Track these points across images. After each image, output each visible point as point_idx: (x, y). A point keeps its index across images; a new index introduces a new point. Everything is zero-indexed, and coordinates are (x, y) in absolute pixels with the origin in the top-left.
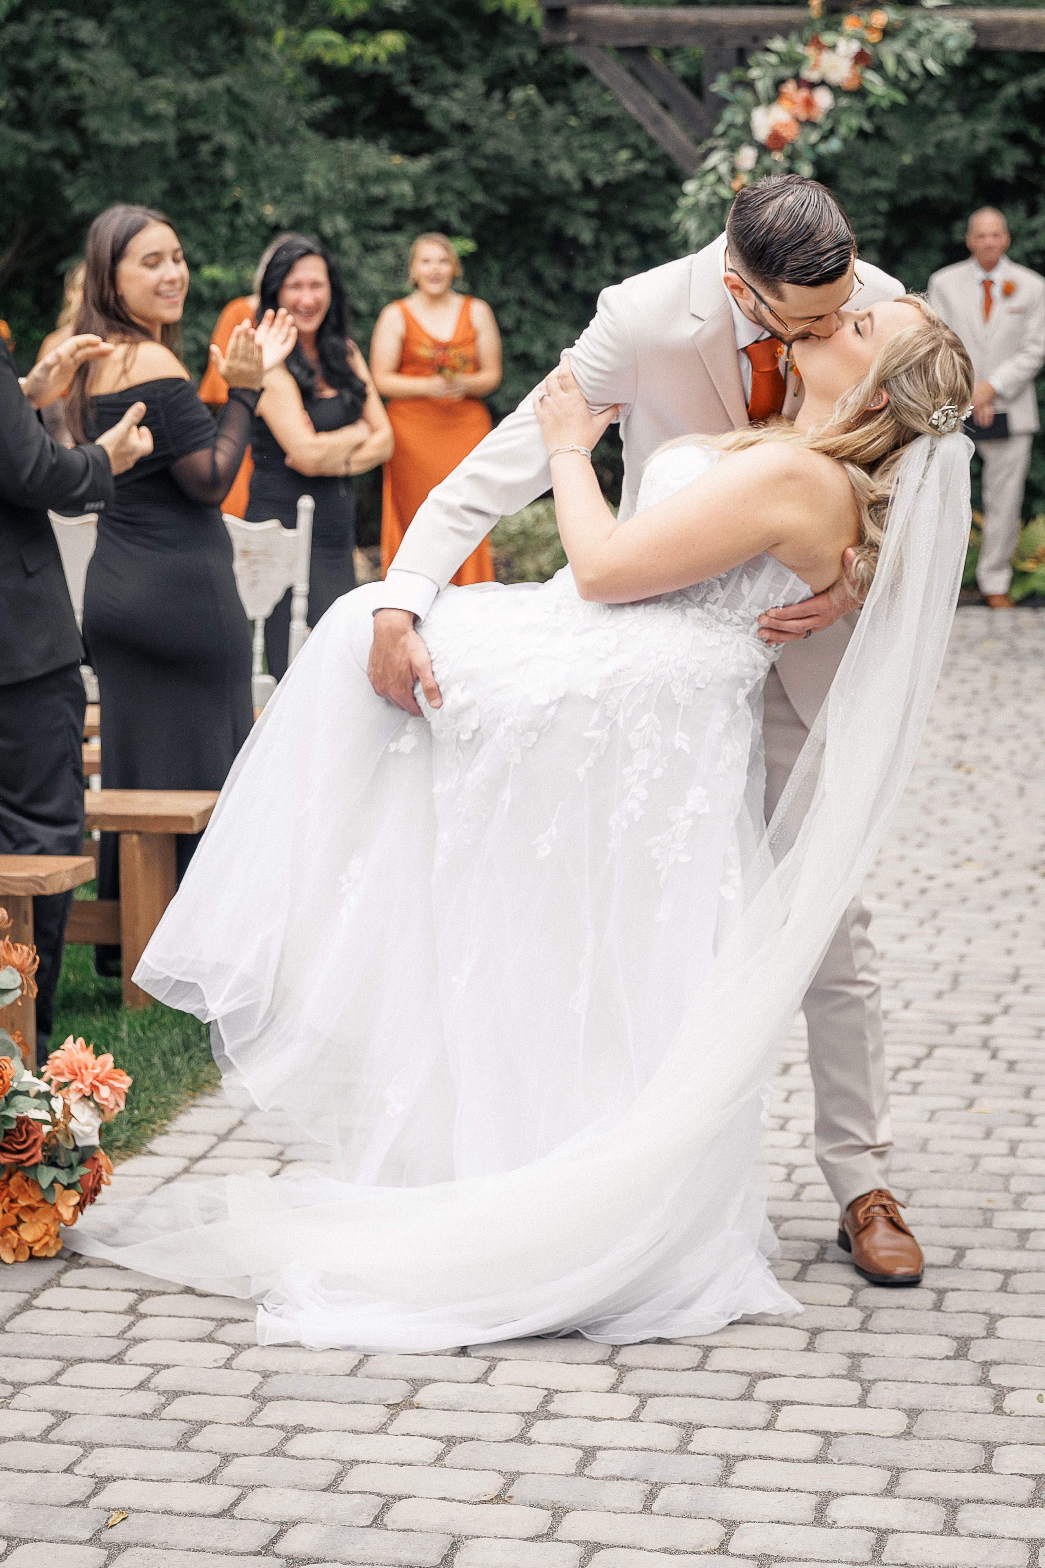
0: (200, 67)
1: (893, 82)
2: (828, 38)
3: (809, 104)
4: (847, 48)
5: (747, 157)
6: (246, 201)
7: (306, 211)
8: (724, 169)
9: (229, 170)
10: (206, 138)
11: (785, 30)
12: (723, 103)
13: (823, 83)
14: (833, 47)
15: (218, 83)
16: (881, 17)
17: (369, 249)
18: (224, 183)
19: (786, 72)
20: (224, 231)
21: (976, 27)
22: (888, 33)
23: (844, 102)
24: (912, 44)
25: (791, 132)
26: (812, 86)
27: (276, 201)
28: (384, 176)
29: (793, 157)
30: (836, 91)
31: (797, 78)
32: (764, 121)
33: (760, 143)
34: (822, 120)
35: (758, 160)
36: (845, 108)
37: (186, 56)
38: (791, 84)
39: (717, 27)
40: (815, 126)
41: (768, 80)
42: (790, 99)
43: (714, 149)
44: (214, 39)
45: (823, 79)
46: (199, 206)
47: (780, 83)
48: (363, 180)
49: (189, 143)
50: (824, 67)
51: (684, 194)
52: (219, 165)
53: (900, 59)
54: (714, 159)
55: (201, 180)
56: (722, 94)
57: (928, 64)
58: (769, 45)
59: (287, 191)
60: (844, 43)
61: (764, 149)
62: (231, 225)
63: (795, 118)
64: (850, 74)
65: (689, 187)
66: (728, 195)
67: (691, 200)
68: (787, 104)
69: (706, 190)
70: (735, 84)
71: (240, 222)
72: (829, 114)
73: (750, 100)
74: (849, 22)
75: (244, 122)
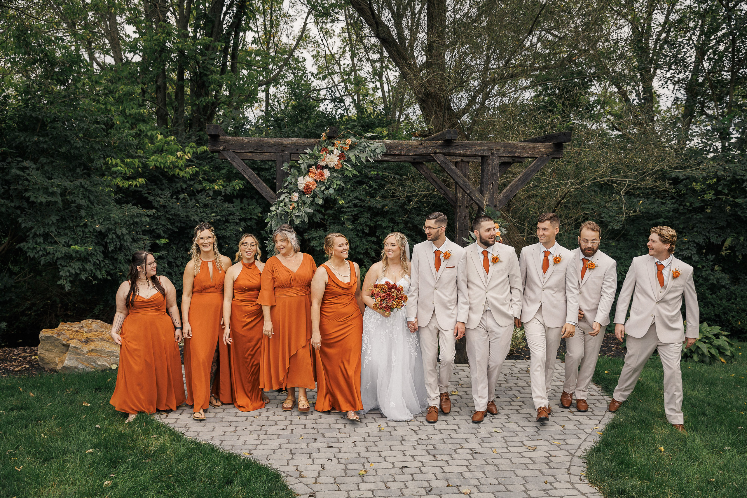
0: (72, 179)
1: (354, 166)
2: (330, 148)
3: (322, 175)
4: (337, 152)
5: (295, 196)
6: (89, 224)
7: (110, 227)
8: (287, 200)
9: (83, 213)
10: (74, 202)
11: (312, 147)
12: (286, 174)
13: (326, 167)
14: (332, 152)
15: (77, 183)
16: (349, 141)
17: (134, 241)
18: (81, 218)
19: (311, 162)
20: (81, 233)
21: (387, 146)
22: (352, 147)
23: (335, 174)
24: (362, 151)
25: (314, 186)
26: (323, 168)
27: (101, 224)
28: (139, 215)
29: (314, 196)
30: (332, 170)
31: (316, 164)
32: (302, 182)
33: (300, 191)
34: (326, 182)
35: (300, 198)
36: (335, 177)
37: (67, 175)
38: (314, 167)
39: (282, 144)
40: (323, 184)
41: (306, 165)
42: (313, 173)
43: (283, 193)
44: (78, 170)
45: (326, 165)
46: (71, 225)
47: (310, 166)
48: (132, 217)
49: (67, 204)
50: (327, 160)
51: (270, 211)
52: (79, 211)
53: (357, 157)
54: (282, 197)
55: (73, 216)
56: (286, 171)
57: (369, 159)
58: (306, 151)
59: (104, 220)
60: (335, 151)
61: (302, 193)
62: (83, 231)
63: (315, 180)
64: (337, 163)
65: (272, 208)
66: (289, 211)
67: (273, 213)
68: (312, 175)
69: (280, 208)
70: (291, 167)
71: (87, 230)
72: (328, 179)
73: (297, 174)
74: (337, 142)
75: (89, 197)
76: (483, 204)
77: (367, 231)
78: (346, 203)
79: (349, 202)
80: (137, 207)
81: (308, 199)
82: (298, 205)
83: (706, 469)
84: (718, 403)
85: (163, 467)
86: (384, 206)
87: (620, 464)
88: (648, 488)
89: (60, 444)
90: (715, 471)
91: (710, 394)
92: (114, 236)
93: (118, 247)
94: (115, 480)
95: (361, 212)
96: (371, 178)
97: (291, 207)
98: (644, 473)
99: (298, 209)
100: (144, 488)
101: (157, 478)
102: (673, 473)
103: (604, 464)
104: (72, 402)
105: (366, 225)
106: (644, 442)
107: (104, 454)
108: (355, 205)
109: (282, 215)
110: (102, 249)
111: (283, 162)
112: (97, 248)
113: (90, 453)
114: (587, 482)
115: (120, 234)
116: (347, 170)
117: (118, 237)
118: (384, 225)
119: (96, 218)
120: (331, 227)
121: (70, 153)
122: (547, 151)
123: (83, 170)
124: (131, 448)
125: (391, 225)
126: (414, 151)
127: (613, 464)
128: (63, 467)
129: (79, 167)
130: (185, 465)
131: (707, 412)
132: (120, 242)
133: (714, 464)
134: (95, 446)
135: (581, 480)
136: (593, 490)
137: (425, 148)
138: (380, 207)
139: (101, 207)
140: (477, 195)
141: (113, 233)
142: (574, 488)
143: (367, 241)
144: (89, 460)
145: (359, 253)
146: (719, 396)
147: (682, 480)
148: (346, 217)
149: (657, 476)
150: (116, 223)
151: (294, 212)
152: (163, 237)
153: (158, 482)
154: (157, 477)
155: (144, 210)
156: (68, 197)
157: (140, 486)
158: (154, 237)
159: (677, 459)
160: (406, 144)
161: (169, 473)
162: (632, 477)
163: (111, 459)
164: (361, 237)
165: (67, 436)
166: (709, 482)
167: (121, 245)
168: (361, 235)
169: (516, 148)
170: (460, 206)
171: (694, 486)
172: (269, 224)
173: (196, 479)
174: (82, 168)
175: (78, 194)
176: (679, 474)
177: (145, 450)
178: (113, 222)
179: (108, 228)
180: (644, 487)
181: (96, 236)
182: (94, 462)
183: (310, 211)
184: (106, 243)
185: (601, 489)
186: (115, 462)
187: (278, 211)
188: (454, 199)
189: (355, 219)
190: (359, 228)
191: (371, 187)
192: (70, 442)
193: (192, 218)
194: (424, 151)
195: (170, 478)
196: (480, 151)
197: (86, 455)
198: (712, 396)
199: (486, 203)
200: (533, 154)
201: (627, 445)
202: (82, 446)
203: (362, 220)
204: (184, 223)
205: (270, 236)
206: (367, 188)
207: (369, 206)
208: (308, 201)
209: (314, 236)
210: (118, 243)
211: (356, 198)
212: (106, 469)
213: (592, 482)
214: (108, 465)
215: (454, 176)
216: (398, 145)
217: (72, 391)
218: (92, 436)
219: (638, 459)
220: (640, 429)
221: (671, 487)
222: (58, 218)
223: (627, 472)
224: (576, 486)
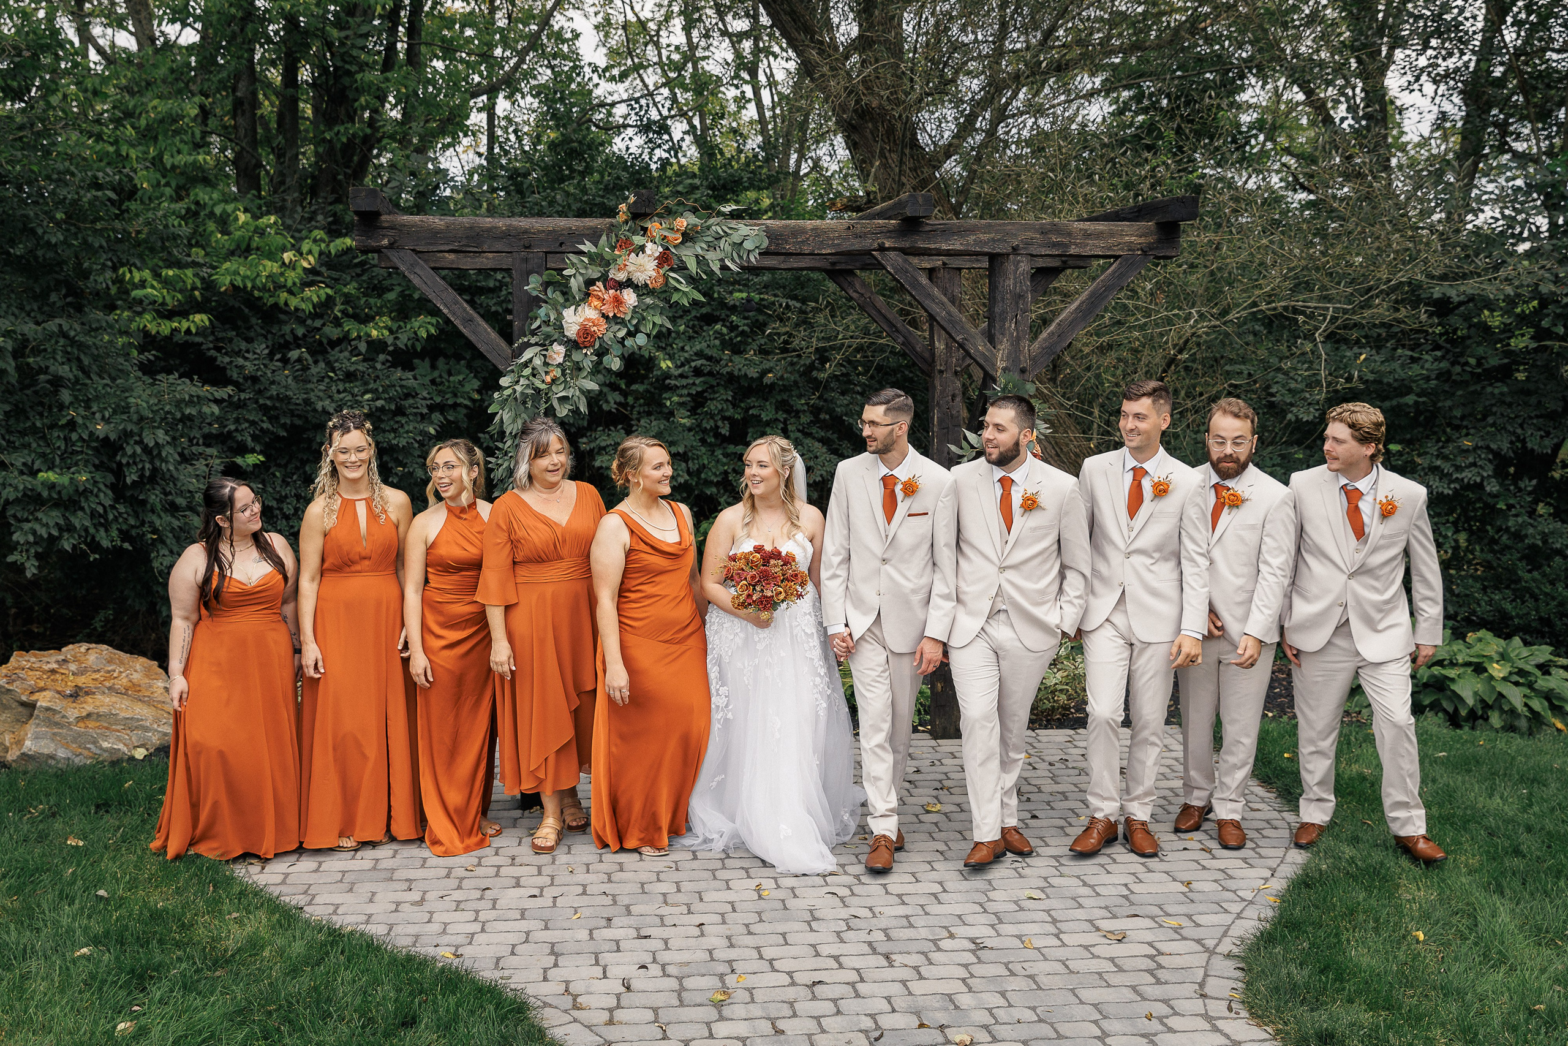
0: (40, 318)
1: (692, 280)
2: (638, 240)
3: (618, 302)
4: (653, 249)
5: (558, 352)
6: (80, 421)
7: (130, 427)
8: (538, 362)
9: (66, 396)
10: (45, 370)
11: (594, 236)
12: (537, 302)
13: (629, 283)
14: (642, 248)
15: (52, 326)
16: (682, 222)
17: (185, 459)
18: (62, 407)
19: (594, 272)
20: (61, 444)
21: (770, 234)
22: (688, 237)
23: (649, 301)
24: (712, 247)
25: (601, 328)
26: (620, 286)
27: (106, 421)
28: (195, 400)
29: (601, 353)
30: (641, 290)
31: (604, 278)
32: (574, 320)
33: (569, 340)
34: (628, 318)
35: (567, 356)
36: (648, 307)
37: (28, 308)
38: (600, 284)
39: (526, 232)
40: (622, 322)
41: (581, 279)
42: (599, 298)
43: (528, 345)
44: (53, 297)
45: (629, 280)
46: (38, 424)
47: (590, 282)
48: (179, 403)
49: (28, 374)
50: (631, 268)
51: (499, 388)
52: (56, 392)
53: (701, 261)
54: (527, 355)
55: (42, 404)
56: (535, 293)
57: (728, 263)
58: (582, 247)
59: (115, 412)
60: (650, 246)
61: (573, 345)
62: (65, 439)
63: (603, 315)
64: (654, 274)
65: (504, 381)
66: (543, 386)
67: (507, 392)
68: (596, 303)
69: (522, 381)
70: (547, 284)
71: (74, 436)
72: (634, 311)
73: (561, 300)
74: (655, 227)
75: (79, 359)
76: (994, 365)
77: (725, 431)
78: (677, 367)
79: (683, 365)
80: (192, 380)
81: (586, 358)
82: (564, 374)
83: (1524, 982)
84: (1549, 826)
85: (254, 989)
86: (764, 373)
87: (1322, 972)
88: (1389, 1027)
89: (14, 934)
90: (1546, 986)
91: (1531, 805)
92: (139, 450)
93: (147, 473)
94: (143, 1021)
95: (712, 387)
96: (733, 309)
97: (548, 379)
98: (1379, 992)
99: (565, 381)
100: (212, 1036)
101: (240, 1015)
102: (1446, 991)
103: (1284, 971)
104: (42, 837)
105: (724, 418)
106: (1376, 920)
107: (117, 958)
108: (698, 372)
109: (527, 396)
110: (110, 479)
111: (529, 273)
112: (98, 478)
113: (83, 956)
114: (1244, 1014)
115: (152, 444)
116: (676, 289)
117: (146, 450)
118: (765, 417)
119: (95, 409)
120: (642, 422)
121: (36, 258)
122: (1142, 240)
123: (65, 296)
124: (178, 945)
125: (781, 416)
126: (833, 245)
127: (1306, 972)
128: (22, 990)
129: (57, 290)
130: (304, 983)
131: (1524, 848)
132: (151, 462)
133: (1543, 971)
134: (96, 941)
135: (1230, 1009)
136: (1258, 1033)
137: (856, 236)
138: (755, 375)
139: (108, 381)
140: (980, 346)
141: (136, 443)
142: (1216, 1029)
143: (726, 455)
144: (81, 973)
145: (708, 483)
146: (1553, 810)
147: (1467, 1007)
148: (675, 399)
149: (1409, 999)
150: (142, 419)
151: (554, 388)
152: (253, 451)
153: (242, 1023)
154: (240, 1012)
155: (206, 388)
156: (31, 360)
157: (200, 1033)
158: (231, 449)
159: (1456, 959)
160: (815, 229)
161: (268, 1001)
162: (1351, 1001)
163: (132, 971)
164: (711, 445)
165: (31, 917)
166: (1532, 1013)
167: (155, 470)
168: (711, 440)
169: (1070, 234)
170: (941, 372)
171: (1496, 1023)
172: (497, 418)
173: (330, 1015)
174: (64, 291)
175: (54, 351)
176: (1461, 993)
177: (213, 948)
178: (135, 417)
179: (125, 430)
180: (1378, 1026)
181: (95, 449)
182: (93, 977)
183: (592, 386)
184: (120, 464)
185: (1278, 1032)
186: (141, 977)
187: (518, 388)
188: (927, 355)
189: (697, 403)
190: (708, 424)
191: (733, 328)
192: (38, 930)
193: (319, 406)
194: (856, 245)
195: (270, 1013)
196: (986, 243)
197: (74, 961)
198: (1536, 809)
199: (1001, 364)
200: (1109, 249)
201: (1338, 927)
202: (64, 940)
203: (713, 406)
204: (299, 417)
205: (500, 445)
206: (725, 330)
207: (730, 374)
208: (587, 364)
209: (603, 444)
210: (147, 466)
211: (700, 354)
212: (123, 993)
213: (1258, 1015)
214: (127, 983)
215: (927, 303)
216: (796, 232)
217: (42, 813)
218: (90, 917)
219: (1365, 961)
220: (1369, 889)
221: (1443, 1025)
222: (7, 408)
223: (1338, 991)
224: (1220, 1024)
